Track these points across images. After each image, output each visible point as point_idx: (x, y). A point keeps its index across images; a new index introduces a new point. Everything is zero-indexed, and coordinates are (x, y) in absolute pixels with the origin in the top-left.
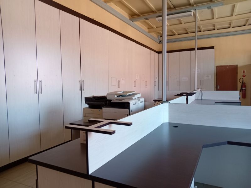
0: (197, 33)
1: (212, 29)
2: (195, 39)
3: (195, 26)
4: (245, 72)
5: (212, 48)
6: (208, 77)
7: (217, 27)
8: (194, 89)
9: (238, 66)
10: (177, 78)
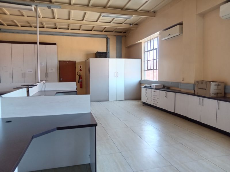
0: (38, 29)
1: (54, 27)
2: (36, 34)
3: (36, 22)
4: (81, 67)
5: (55, 44)
6: (52, 70)
7: (58, 26)
8: (38, 81)
9: (76, 62)
10: (21, 70)
